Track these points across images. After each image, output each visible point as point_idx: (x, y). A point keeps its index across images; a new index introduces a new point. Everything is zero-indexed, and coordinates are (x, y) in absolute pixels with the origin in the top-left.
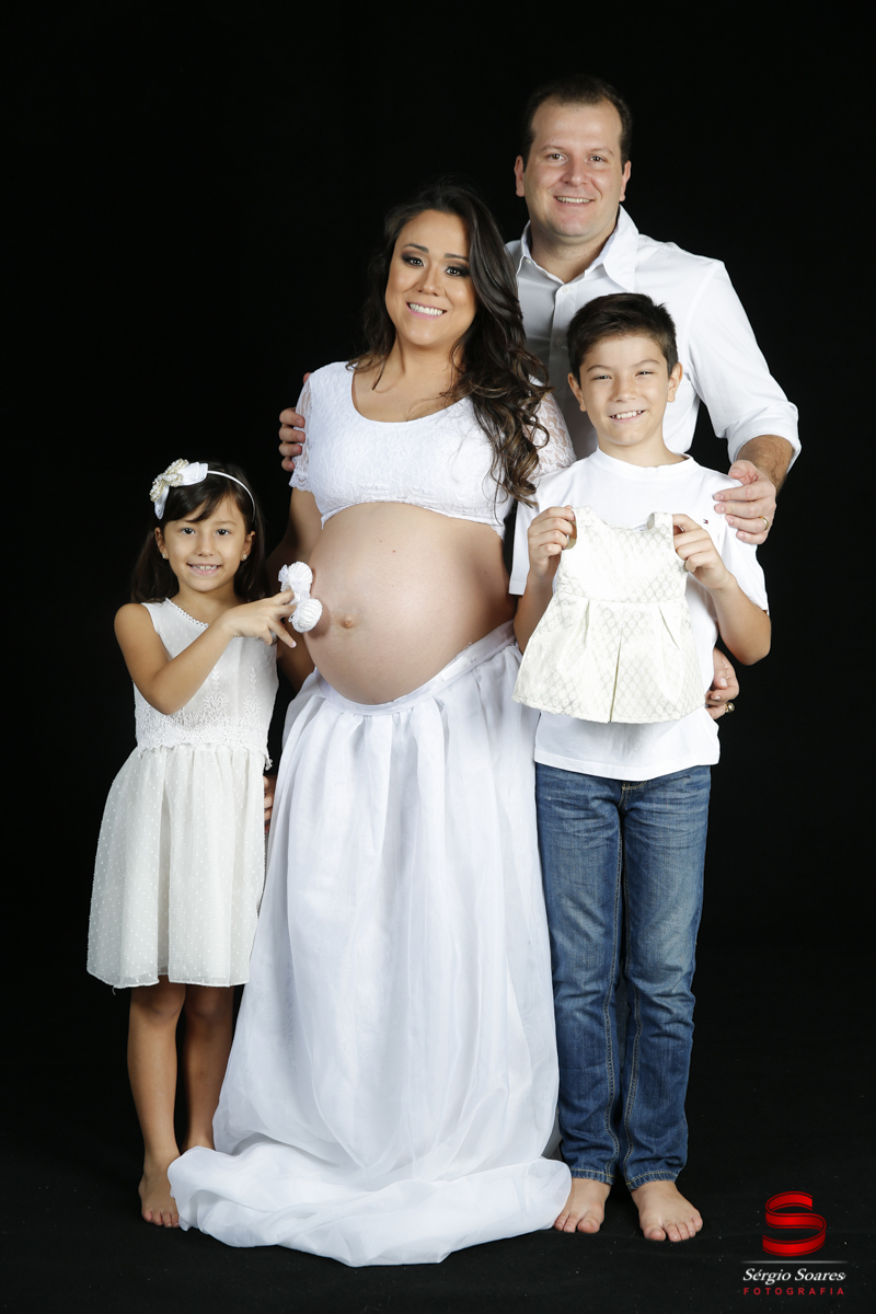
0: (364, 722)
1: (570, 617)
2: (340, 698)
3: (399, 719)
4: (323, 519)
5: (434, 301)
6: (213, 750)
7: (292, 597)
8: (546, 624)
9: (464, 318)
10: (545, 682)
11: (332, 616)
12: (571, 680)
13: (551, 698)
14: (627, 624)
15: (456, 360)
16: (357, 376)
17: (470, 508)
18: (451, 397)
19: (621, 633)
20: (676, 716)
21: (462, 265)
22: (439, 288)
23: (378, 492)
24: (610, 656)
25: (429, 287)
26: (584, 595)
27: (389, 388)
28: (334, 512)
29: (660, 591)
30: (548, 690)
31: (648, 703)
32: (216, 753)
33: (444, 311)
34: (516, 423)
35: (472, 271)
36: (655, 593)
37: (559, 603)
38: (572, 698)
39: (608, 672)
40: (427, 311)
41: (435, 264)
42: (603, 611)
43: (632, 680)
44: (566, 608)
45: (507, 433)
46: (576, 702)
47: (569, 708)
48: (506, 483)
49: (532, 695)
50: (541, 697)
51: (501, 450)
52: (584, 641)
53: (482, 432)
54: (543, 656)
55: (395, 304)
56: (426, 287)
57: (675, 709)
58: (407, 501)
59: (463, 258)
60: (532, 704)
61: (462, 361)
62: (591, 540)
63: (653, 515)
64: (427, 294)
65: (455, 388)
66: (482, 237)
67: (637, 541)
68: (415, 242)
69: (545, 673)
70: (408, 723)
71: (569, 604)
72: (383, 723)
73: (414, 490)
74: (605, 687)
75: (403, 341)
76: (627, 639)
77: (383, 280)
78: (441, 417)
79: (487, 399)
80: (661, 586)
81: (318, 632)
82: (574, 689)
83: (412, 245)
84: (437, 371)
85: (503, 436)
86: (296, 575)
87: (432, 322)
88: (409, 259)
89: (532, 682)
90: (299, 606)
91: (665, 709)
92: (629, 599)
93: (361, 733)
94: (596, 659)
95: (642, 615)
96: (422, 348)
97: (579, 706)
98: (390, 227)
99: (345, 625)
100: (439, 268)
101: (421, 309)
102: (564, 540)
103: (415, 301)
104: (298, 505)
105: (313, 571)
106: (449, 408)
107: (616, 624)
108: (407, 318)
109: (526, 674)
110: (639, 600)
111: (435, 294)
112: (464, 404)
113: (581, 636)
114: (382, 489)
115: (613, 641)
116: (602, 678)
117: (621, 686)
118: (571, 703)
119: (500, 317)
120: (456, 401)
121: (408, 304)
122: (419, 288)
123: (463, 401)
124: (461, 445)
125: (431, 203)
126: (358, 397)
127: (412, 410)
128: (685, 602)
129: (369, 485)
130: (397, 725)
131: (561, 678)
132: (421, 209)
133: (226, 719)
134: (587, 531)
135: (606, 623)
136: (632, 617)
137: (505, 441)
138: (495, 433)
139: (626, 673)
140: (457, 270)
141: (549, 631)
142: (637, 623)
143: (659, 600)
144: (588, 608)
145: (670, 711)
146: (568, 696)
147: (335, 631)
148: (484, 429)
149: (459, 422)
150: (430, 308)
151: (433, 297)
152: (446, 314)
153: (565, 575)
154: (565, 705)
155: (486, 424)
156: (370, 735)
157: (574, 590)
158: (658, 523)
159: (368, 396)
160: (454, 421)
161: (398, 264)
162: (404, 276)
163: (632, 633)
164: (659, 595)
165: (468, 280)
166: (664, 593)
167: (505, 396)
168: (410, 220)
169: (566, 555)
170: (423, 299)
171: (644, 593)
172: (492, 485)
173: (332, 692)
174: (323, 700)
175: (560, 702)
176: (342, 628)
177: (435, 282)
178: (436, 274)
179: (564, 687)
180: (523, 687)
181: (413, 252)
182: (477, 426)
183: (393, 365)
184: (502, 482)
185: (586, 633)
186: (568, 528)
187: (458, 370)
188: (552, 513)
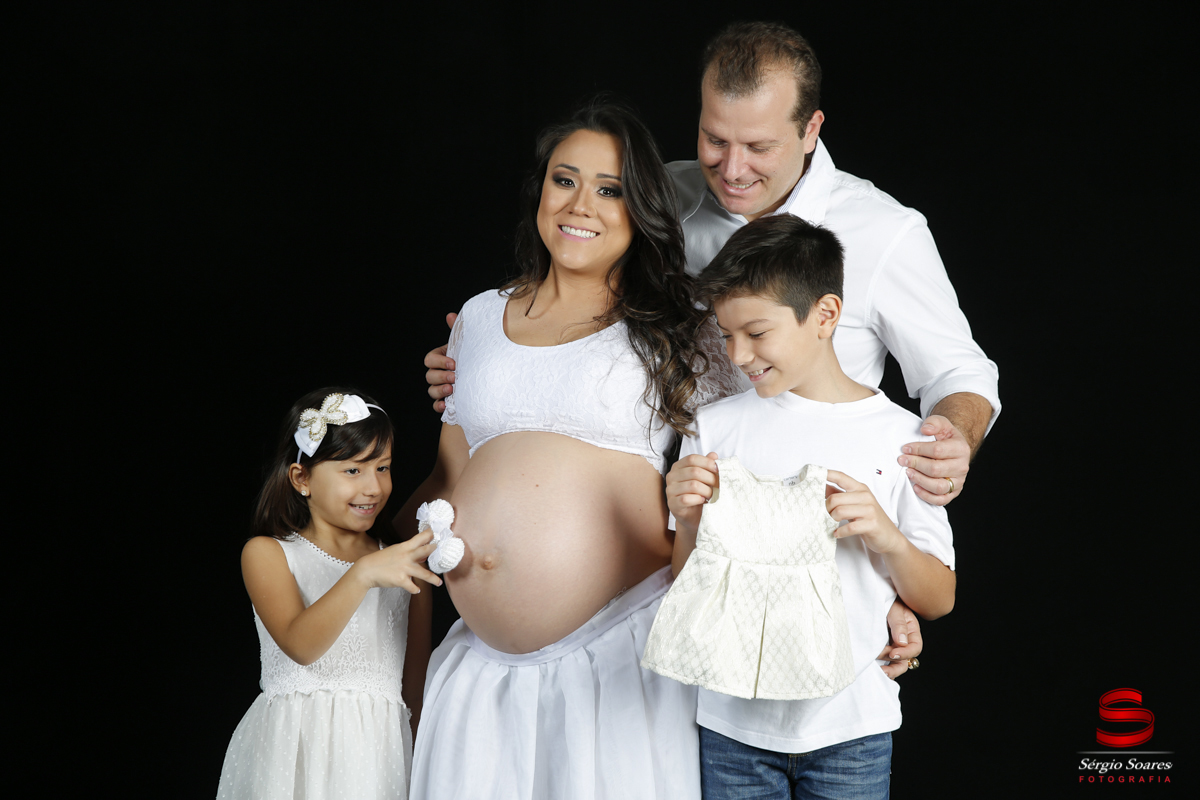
0: (510, 671)
1: (708, 577)
2: (484, 646)
3: (547, 670)
4: (471, 452)
5: (587, 222)
6: (354, 697)
7: (432, 538)
8: (682, 584)
9: (618, 241)
10: (677, 648)
11: (475, 554)
12: (706, 647)
13: (683, 666)
14: (773, 589)
15: (613, 284)
16: (511, 302)
17: (621, 437)
18: (605, 321)
19: (767, 598)
20: (829, 692)
21: (614, 184)
22: (590, 209)
23: (524, 419)
24: (754, 624)
25: (580, 208)
26: (725, 554)
27: (542, 314)
28: (480, 443)
29: (810, 552)
30: (680, 657)
31: (797, 677)
32: (358, 701)
33: (598, 234)
34: (672, 347)
35: (625, 193)
36: (803, 555)
37: (698, 562)
38: (705, 667)
39: (751, 641)
40: (579, 233)
41: (587, 185)
42: (746, 574)
43: (779, 650)
44: (705, 568)
45: (662, 358)
46: (710, 672)
47: (702, 678)
48: (661, 409)
49: (662, 661)
50: (672, 664)
51: (654, 375)
52: (723, 605)
53: (636, 355)
54: (676, 619)
55: (547, 227)
56: (576, 208)
57: (827, 684)
58: (554, 429)
59: (615, 178)
60: (661, 671)
61: (620, 285)
62: (735, 496)
63: (806, 468)
64: (578, 215)
65: (610, 312)
66: (635, 156)
67: (786, 498)
68: (566, 163)
69: (678, 638)
70: (555, 675)
71: (709, 563)
72: (528, 673)
73: (561, 416)
74: (748, 658)
75: (557, 267)
76: (773, 605)
77: (534, 202)
78: (591, 340)
79: (642, 323)
80: (810, 548)
81: (459, 573)
82: (708, 658)
83: (563, 165)
84: (592, 296)
85: (658, 360)
86: (435, 514)
87: (585, 244)
88: (559, 180)
89: (663, 647)
90: (441, 545)
91: (815, 683)
92: (775, 560)
93: (505, 683)
94: (738, 626)
95: (790, 579)
96: (575, 272)
97: (714, 677)
98: (542, 148)
99: (485, 566)
100: (591, 189)
101: (573, 231)
102: (706, 491)
103: (566, 223)
104: (447, 441)
105: (454, 509)
106: (602, 332)
107: (761, 589)
108: (558, 240)
109: (657, 637)
110: (786, 562)
111: (587, 216)
112: (619, 328)
113: (719, 599)
114: (528, 416)
115: (757, 607)
116: (744, 648)
117: (767, 658)
118: (704, 673)
119: (658, 241)
120: (610, 325)
121: (560, 227)
122: (569, 210)
123: (617, 325)
124: (611, 369)
125: (584, 122)
126: (510, 324)
127: (564, 335)
128: (835, 565)
129: (514, 412)
130: (544, 677)
131: (694, 644)
132: (573, 129)
133: (366, 664)
134: (731, 486)
135: (750, 587)
136: (779, 581)
137: (660, 365)
138: (649, 357)
139: (773, 643)
140: (611, 190)
141: (685, 591)
142: (784, 588)
143: (808, 563)
144: (729, 568)
145: (821, 686)
146: (701, 665)
147: (476, 572)
148: (639, 354)
149: (611, 346)
150: (583, 229)
151: (586, 219)
152: (599, 236)
153: (705, 531)
154: (698, 674)
155: (640, 348)
156: (516, 687)
157: (715, 549)
158: (810, 475)
159: (518, 322)
160: (606, 344)
161: (549, 185)
162: (555, 197)
163: (778, 598)
164: (807, 557)
165: (620, 202)
166: (814, 556)
167: (660, 319)
168: (562, 140)
169: (708, 508)
170: (574, 220)
171: (792, 555)
172: (646, 411)
173: (477, 640)
174: (468, 648)
175: (692, 671)
176: (482, 570)
177: (586, 203)
178: (587, 194)
179: (698, 654)
180: (653, 651)
181: (564, 173)
182: (631, 350)
183: (546, 291)
184: (658, 407)
185: (725, 597)
186: (710, 478)
187: (615, 293)
188: (693, 460)
